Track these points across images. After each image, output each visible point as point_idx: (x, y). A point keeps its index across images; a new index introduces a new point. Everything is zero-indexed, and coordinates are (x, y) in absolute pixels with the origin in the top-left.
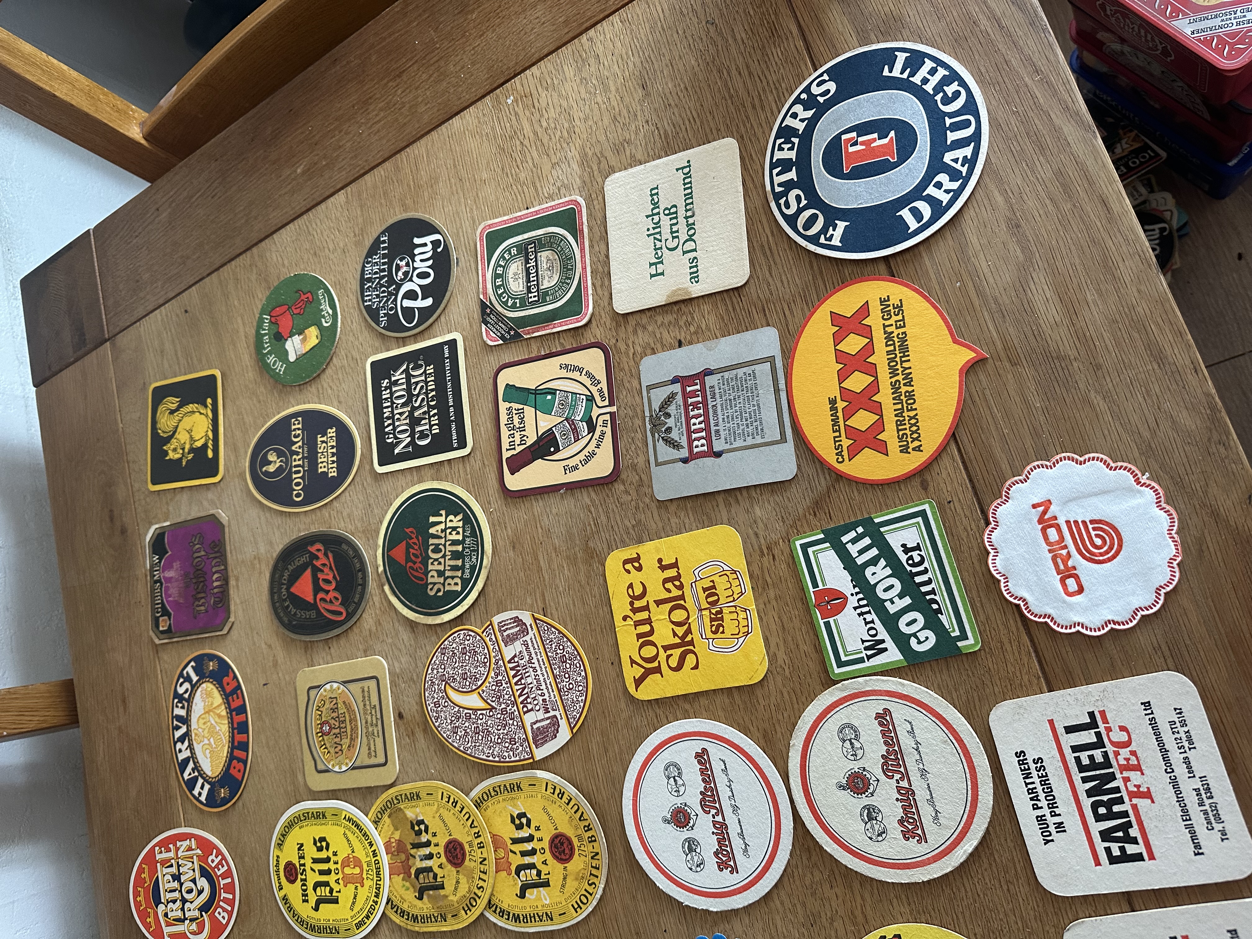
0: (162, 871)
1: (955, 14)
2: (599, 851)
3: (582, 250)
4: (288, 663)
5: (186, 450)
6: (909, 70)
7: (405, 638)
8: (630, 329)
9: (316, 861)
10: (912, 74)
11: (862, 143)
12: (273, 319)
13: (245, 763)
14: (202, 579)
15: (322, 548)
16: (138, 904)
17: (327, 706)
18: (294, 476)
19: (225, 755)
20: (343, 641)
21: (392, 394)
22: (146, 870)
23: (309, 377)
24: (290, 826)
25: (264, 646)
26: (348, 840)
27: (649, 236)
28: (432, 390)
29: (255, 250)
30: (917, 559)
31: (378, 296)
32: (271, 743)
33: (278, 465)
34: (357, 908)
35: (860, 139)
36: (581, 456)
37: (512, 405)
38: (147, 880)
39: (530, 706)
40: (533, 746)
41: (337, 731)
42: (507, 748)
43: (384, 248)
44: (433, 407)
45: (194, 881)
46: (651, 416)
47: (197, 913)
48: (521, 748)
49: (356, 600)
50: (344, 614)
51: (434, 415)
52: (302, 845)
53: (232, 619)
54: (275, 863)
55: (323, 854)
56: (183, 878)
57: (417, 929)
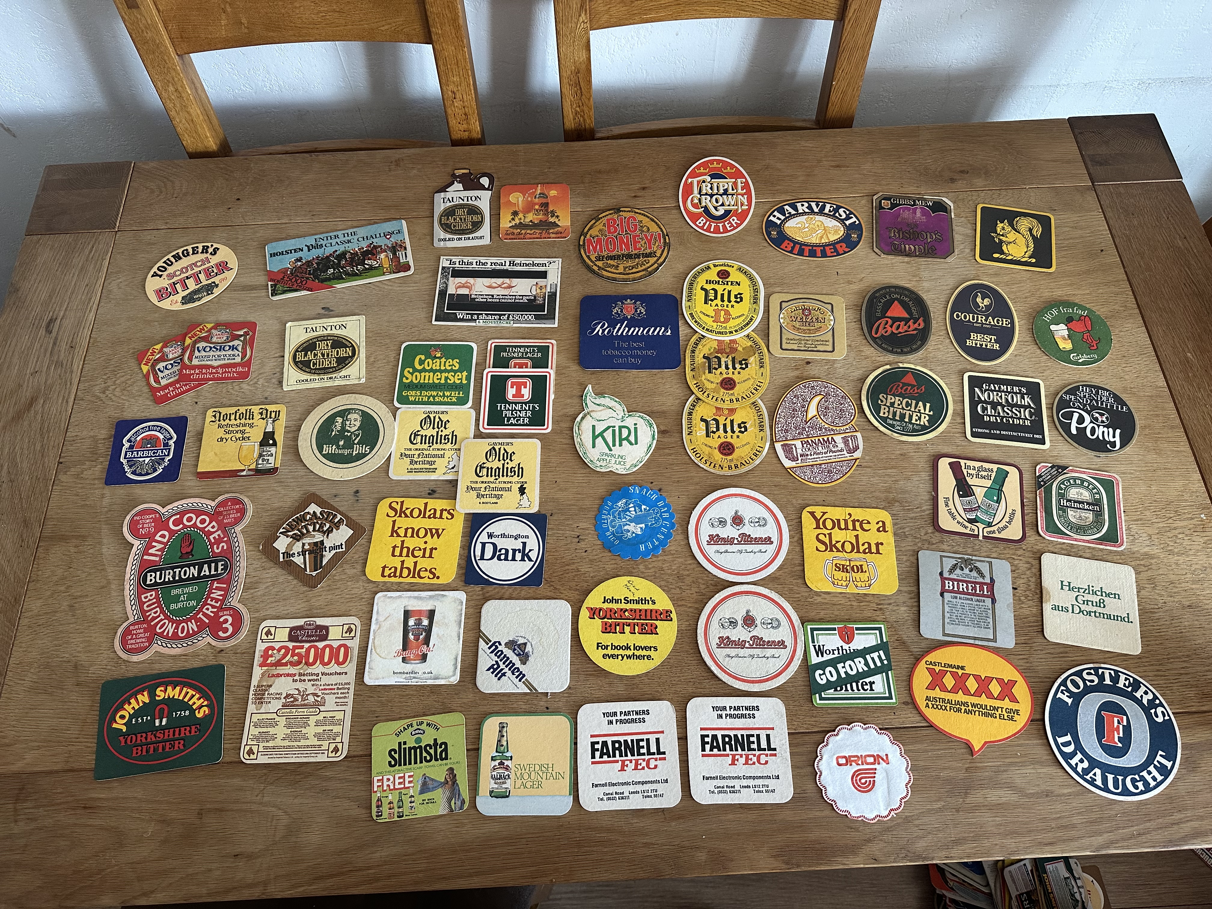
0: (730, 182)
1: (1188, 802)
2: (724, 470)
3: (1088, 542)
4: (849, 292)
5: (1001, 237)
6: (1159, 766)
7: (855, 374)
8: (1030, 560)
9: (729, 292)
10: (1155, 766)
11: (1118, 727)
12: (1083, 318)
13: (791, 252)
14: (912, 237)
15: (920, 327)
16: (712, 162)
17: (820, 315)
18: (971, 315)
19: (797, 238)
20: (858, 332)
23: (1037, 337)
24: (751, 278)
25: (863, 276)
26: (740, 316)
27: (1089, 586)
28: (1013, 421)
30: (866, 687)
32: (800, 272)
33: (980, 305)
34: (701, 315)
35: (1121, 727)
36: (953, 511)
37: (994, 473)
38: (726, 171)
39: (805, 445)
40: (782, 443)
41: (804, 320)
42: (783, 427)
43: (1117, 407)
44: (1002, 420)
45: (723, 205)
46: (972, 560)
47: (704, 204)
48: (782, 435)
49: (883, 345)
50: (875, 336)
52: (739, 285)
53: (883, 256)
54: (730, 264)
55: (733, 299)
56: (725, 197)
57: (687, 351)
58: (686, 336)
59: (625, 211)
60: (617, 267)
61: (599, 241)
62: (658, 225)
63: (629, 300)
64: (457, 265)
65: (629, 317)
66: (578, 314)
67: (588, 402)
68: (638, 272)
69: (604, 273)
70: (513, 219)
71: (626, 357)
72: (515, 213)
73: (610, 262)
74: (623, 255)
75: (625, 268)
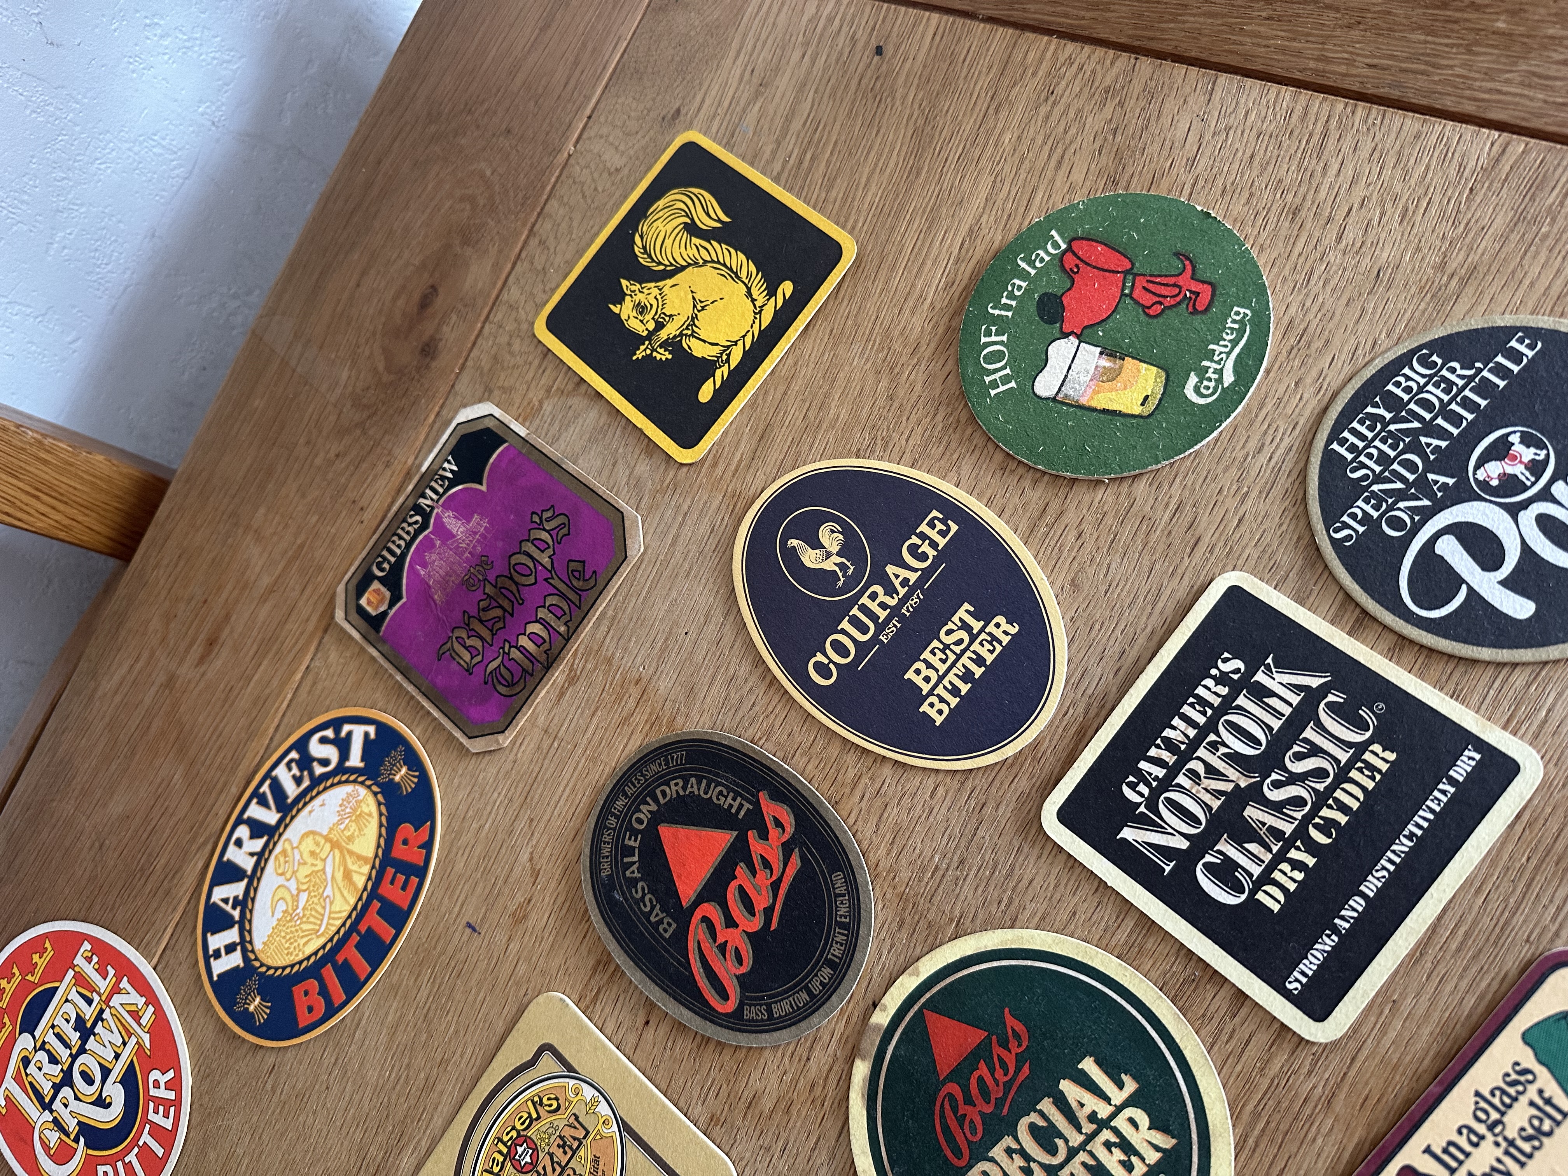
0: (68, 991)
4: (546, 948)
5: (663, 335)
12: (1070, 261)
13: (331, 1011)
14: (506, 604)
15: (790, 830)
17: (559, 1121)
19: (308, 950)
21: (1227, 705)
22: (47, 957)
23: (1050, 464)
25: (525, 857)
28: (1343, 808)
29: (1146, 65)
31: (1384, 460)
32: (401, 1037)
33: (828, 565)
37: (1545, 1080)
38: (39, 972)
44: (1312, 847)
47: (72, 1125)
49: (777, 1011)
51: (1297, 865)
53: (505, 740)
56: (92, 1043)
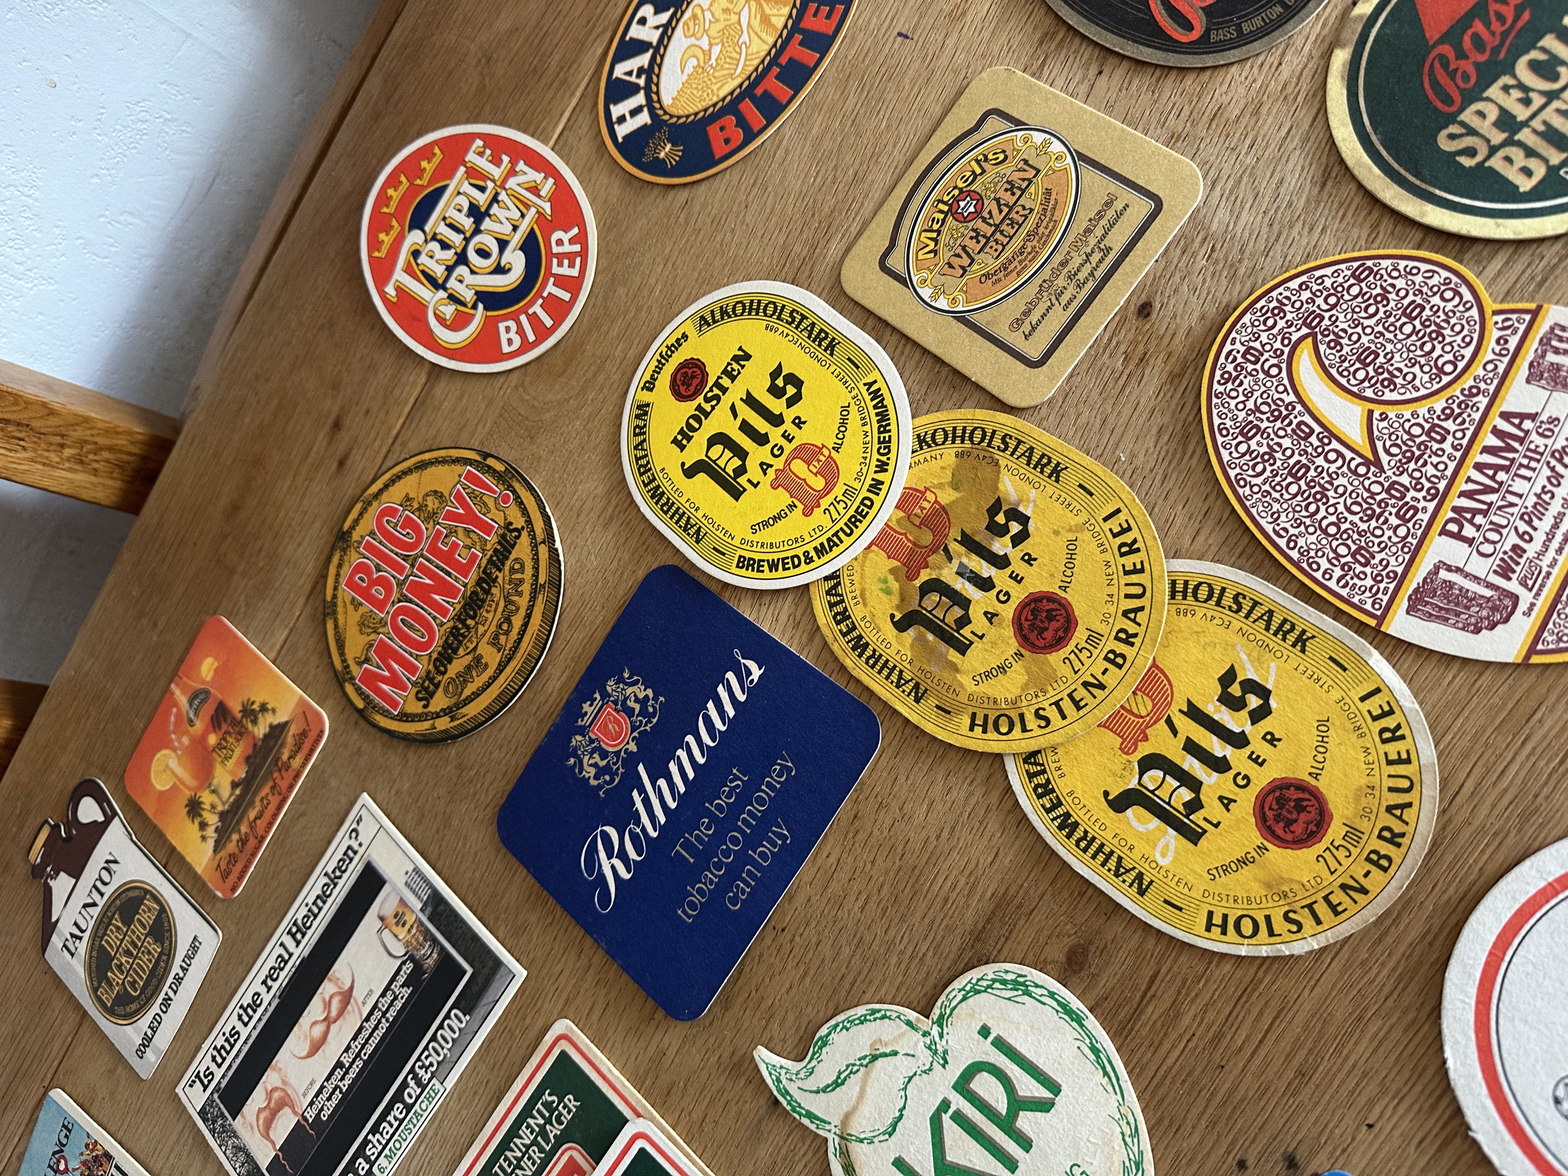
0: (460, 183)
2: (1374, 890)
4: (986, 34)
7: (1292, 181)
9: (750, 401)
13: (749, 137)
16: (383, 199)
17: (1007, 169)
19: (722, 94)
20: (1141, 83)
22: (436, 160)
24: (752, 307)
26: (843, 424)
32: (827, 145)
34: (765, 536)
38: (427, 176)
39: (1469, 531)
40: (1403, 603)
41: (989, 231)
42: (1338, 556)
45: (503, 244)
47: (469, 296)
48: (1369, 582)
49: (1246, 28)
50: (1195, 35)
52: (747, 357)
54: (671, 341)
55: (776, 406)
56: (487, 224)
57: (848, 663)
58: (796, 626)
59: (356, 521)
60: (478, 663)
61: (386, 652)
62: (444, 461)
63: (586, 707)
64: (219, 1073)
65: (633, 747)
66: (531, 880)
67: (809, 1102)
68: (528, 616)
69: (473, 710)
70: (203, 826)
71: (742, 858)
72: (194, 808)
73: (455, 667)
74: (458, 618)
75: (495, 642)
